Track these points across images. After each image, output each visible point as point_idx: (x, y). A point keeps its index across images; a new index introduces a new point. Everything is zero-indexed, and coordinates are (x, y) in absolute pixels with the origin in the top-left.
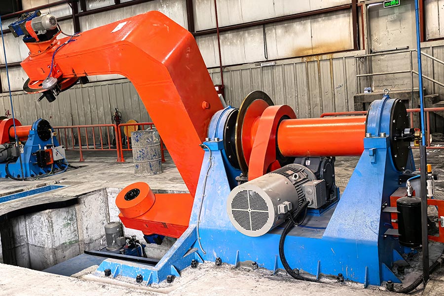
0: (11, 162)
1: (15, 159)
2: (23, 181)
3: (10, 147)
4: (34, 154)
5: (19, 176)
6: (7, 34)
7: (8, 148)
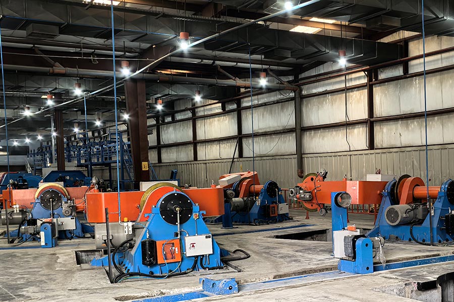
0: (415, 225)
1: (420, 222)
2: (431, 246)
3: (416, 208)
4: (442, 218)
5: (424, 241)
6: (386, 83)
7: (414, 209)
